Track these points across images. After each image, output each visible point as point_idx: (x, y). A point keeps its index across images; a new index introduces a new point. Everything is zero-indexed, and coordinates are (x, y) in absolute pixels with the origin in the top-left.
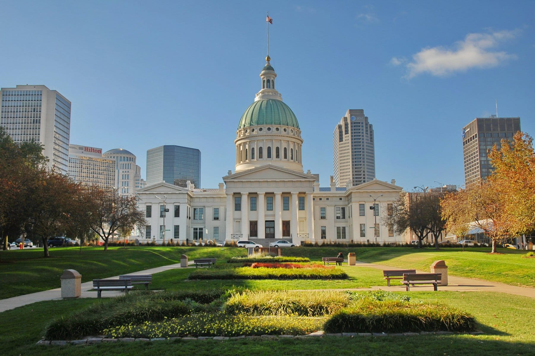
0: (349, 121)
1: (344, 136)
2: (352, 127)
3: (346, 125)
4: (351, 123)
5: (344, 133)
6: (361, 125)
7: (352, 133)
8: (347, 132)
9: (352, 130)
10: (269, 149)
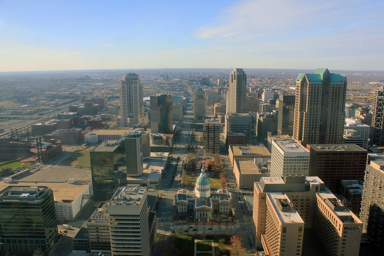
0: (236, 74)
1: (234, 80)
2: (237, 77)
3: (235, 76)
4: (237, 76)
5: (233, 79)
6: (241, 76)
7: (237, 80)
8: (235, 80)
9: (237, 79)
10: (203, 190)
